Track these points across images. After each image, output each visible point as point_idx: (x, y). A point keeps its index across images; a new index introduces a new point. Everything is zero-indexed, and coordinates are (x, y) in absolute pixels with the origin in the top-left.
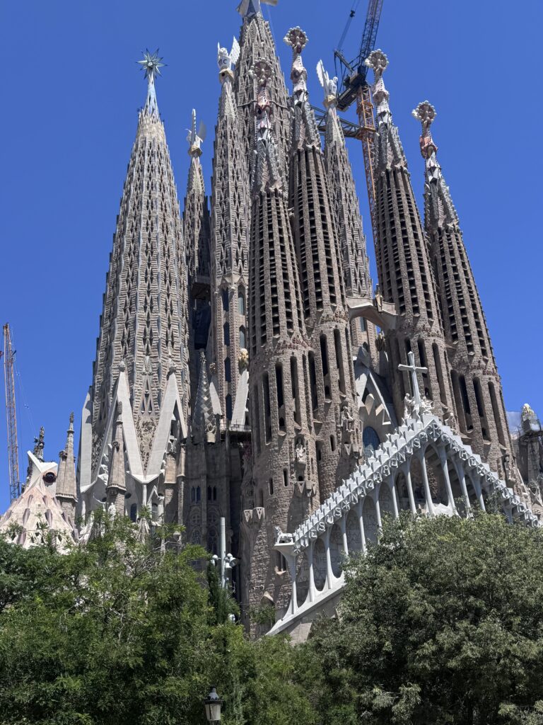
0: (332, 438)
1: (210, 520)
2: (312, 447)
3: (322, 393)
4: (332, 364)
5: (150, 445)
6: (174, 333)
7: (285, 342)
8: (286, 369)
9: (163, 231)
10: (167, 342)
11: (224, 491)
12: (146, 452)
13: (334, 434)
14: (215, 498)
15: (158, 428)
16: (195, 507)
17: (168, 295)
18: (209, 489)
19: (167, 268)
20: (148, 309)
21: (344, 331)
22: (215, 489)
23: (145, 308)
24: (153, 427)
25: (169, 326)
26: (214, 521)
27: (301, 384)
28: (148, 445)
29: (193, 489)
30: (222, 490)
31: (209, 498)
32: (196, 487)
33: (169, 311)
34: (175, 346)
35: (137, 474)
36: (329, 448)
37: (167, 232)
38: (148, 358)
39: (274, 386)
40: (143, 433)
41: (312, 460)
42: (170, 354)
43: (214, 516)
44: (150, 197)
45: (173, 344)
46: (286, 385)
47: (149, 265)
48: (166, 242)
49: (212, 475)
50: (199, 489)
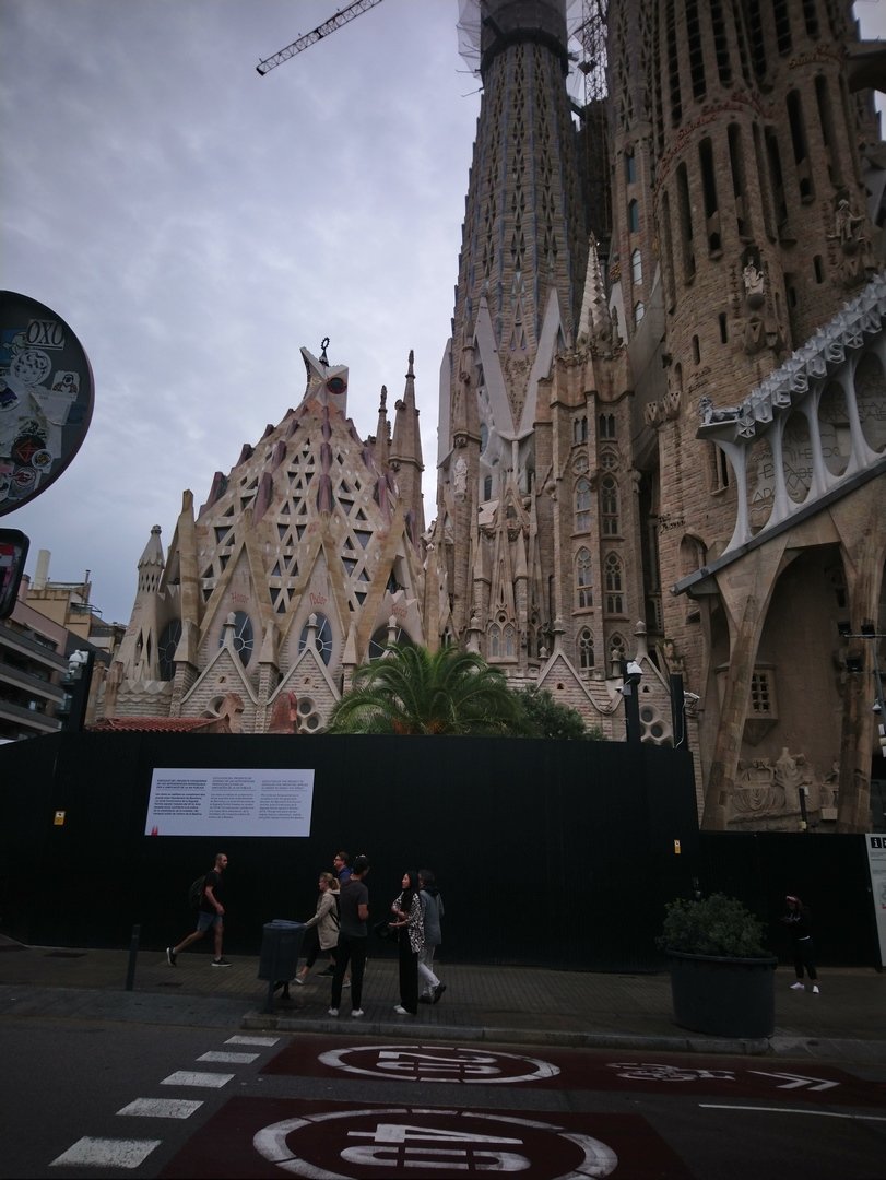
0: (817, 261)
1: (605, 465)
2: (774, 272)
3: (792, 191)
4: (813, 137)
5: (525, 391)
6: (557, 238)
7: (716, 101)
8: (720, 145)
9: (539, 105)
10: (546, 251)
11: (627, 417)
12: (518, 398)
13: (823, 252)
14: (612, 434)
15: (535, 367)
16: (579, 449)
17: (548, 188)
18: (601, 420)
19: (545, 152)
20: (518, 209)
21: (836, 78)
22: (612, 418)
23: (514, 208)
24: (529, 367)
25: (550, 229)
26: (611, 465)
27: (750, 170)
28: (521, 392)
29: (577, 422)
30: (623, 417)
31: (601, 432)
32: (580, 419)
33: (548, 209)
34: (558, 255)
35: (506, 430)
36: (811, 280)
37: (545, 106)
38: (519, 275)
39: (695, 181)
40: (514, 376)
41: (777, 294)
42: (552, 266)
43: (611, 459)
44: (519, 66)
45: (555, 253)
46: (721, 172)
47: (519, 151)
48: (543, 120)
49: (605, 397)
50: (585, 420)
